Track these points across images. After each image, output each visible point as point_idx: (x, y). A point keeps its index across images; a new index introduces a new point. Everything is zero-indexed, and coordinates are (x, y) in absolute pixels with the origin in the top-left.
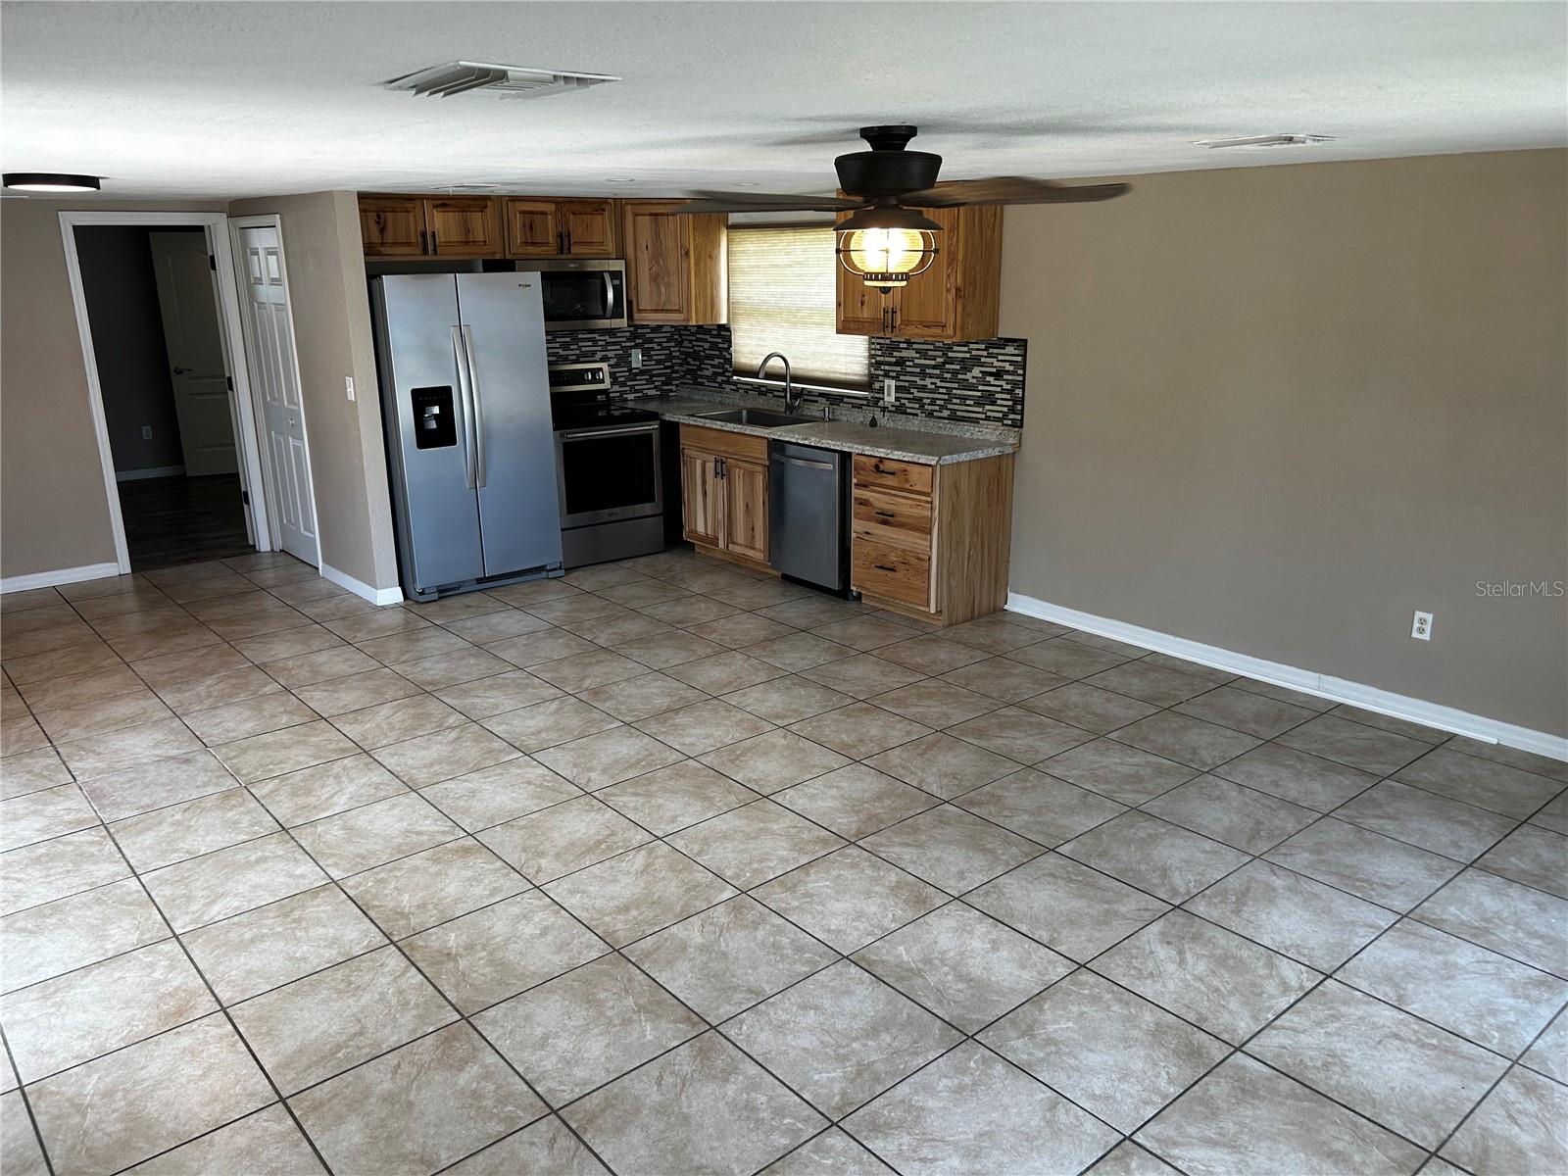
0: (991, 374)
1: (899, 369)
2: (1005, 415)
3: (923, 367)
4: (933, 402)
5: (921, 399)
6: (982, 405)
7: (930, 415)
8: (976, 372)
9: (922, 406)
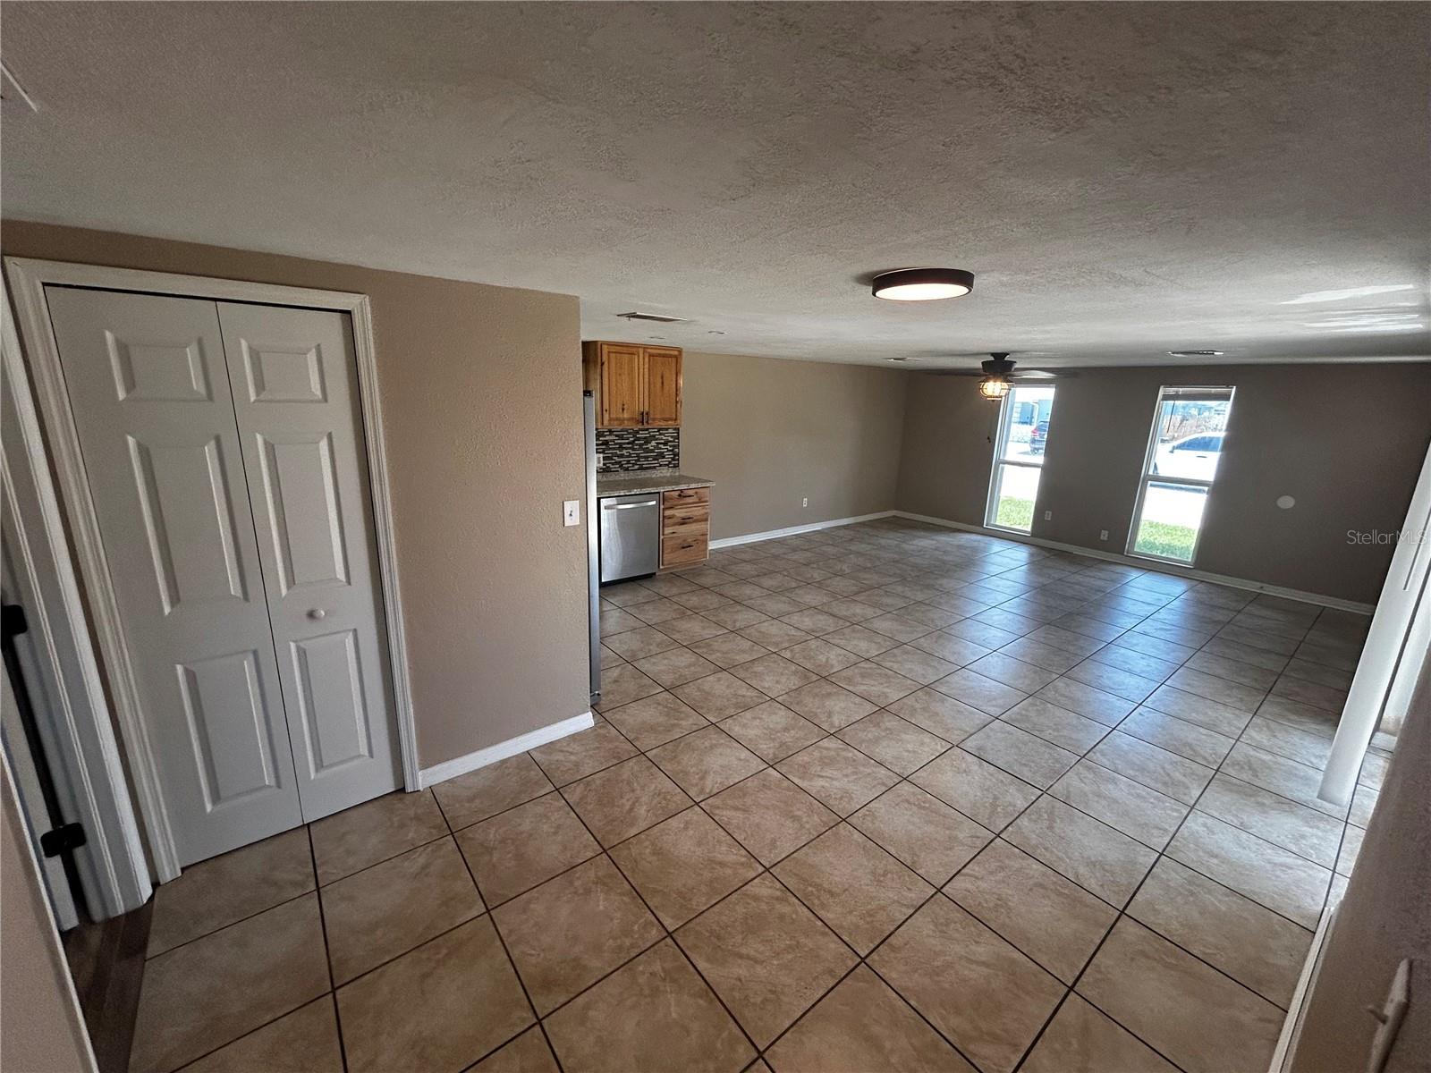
0: (661, 443)
1: (604, 447)
2: (670, 462)
3: (621, 444)
4: (628, 462)
5: (620, 462)
6: (657, 460)
7: (627, 469)
8: (653, 443)
9: (621, 466)
